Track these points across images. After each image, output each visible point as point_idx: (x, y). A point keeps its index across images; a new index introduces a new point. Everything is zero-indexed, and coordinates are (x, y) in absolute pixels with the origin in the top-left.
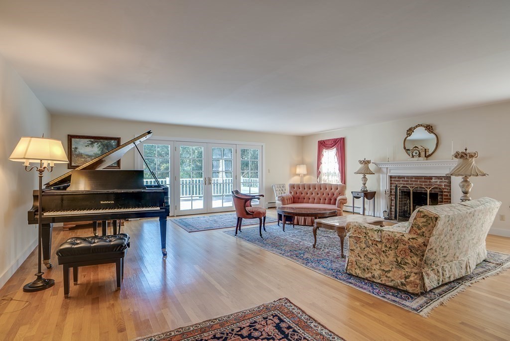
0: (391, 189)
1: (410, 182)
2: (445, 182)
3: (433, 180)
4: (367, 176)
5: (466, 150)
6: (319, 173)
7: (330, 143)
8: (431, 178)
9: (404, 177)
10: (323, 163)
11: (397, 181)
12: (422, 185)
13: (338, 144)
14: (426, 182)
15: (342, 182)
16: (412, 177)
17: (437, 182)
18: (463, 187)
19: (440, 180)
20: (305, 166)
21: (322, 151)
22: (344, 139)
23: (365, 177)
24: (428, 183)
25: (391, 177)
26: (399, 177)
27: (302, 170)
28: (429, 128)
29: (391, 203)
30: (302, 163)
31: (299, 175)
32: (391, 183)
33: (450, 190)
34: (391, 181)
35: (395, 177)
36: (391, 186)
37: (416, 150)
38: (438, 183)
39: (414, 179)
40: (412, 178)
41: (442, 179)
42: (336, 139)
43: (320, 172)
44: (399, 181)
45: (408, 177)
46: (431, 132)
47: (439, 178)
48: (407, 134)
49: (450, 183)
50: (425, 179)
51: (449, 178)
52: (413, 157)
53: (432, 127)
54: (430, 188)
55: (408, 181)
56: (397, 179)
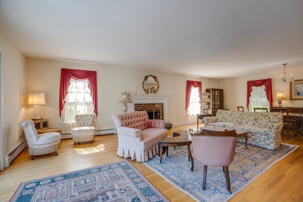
1: (145, 107)
3: (156, 105)
4: (128, 104)
7: (80, 73)
8: (155, 104)
9: (142, 104)
12: (151, 108)
13: (92, 75)
20: (43, 94)
21: (69, 80)
22: (96, 72)
25: (135, 105)
26: (140, 105)
28: (155, 78)
33: (163, 110)
34: (135, 107)
38: (158, 107)
39: (147, 105)
40: (146, 105)
41: (159, 105)
42: (90, 72)
43: (65, 102)
45: (144, 104)
46: (156, 80)
47: (158, 104)
48: (145, 79)
49: (163, 106)
50: (153, 105)
51: (162, 104)
52: (151, 93)
53: (156, 78)
54: (155, 109)
55: (144, 107)
56: (138, 106)
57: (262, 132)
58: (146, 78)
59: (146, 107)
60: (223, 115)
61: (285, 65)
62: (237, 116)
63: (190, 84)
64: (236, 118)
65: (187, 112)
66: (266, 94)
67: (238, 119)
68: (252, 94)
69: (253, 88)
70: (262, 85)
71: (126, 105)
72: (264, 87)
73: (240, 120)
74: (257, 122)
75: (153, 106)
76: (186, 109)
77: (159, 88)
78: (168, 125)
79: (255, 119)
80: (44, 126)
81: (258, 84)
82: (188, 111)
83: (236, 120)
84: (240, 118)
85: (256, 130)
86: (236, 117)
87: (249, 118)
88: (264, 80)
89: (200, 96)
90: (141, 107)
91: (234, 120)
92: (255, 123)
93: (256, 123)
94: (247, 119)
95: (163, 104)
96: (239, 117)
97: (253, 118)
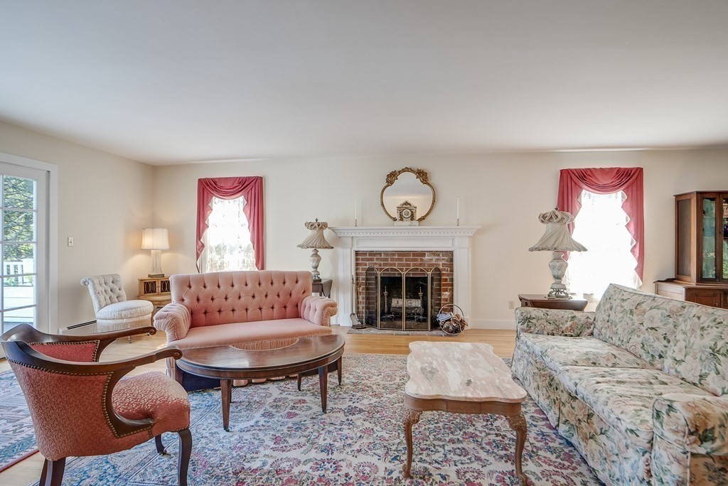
0: (357, 274)
1: (390, 262)
2: (443, 259)
3: (426, 257)
4: (321, 252)
6: (201, 247)
7: (229, 185)
8: (422, 254)
9: (379, 253)
10: (210, 225)
11: (368, 260)
13: (249, 187)
14: (416, 260)
15: (257, 265)
16: (393, 253)
17: (432, 259)
18: (552, 268)
19: (437, 257)
20: (165, 231)
21: (209, 201)
22: (261, 178)
23: (316, 255)
24: (419, 262)
25: (357, 253)
26: (372, 253)
27: (155, 240)
28: (422, 175)
29: (358, 298)
30: (153, 224)
31: (148, 252)
32: (357, 264)
33: (452, 271)
34: (357, 259)
35: (364, 253)
36: (357, 269)
37: (406, 208)
38: (434, 262)
39: (396, 257)
40: (394, 255)
41: (439, 255)
42: (247, 179)
43: (203, 246)
44: (372, 260)
45: (386, 253)
46: (425, 181)
47: (436, 253)
48: (387, 182)
49: (452, 260)
50: (414, 255)
51: (450, 254)
53: (426, 174)
54: (408, 269)
55: (387, 260)
56: (368, 257)
58: (391, 177)
59: (392, 260)
60: (611, 309)
62: (652, 319)
64: (644, 329)
67: (650, 336)
71: (317, 254)
73: (656, 344)
74: (718, 373)
77: (438, 206)
78: (449, 320)
80: (164, 288)
83: (640, 340)
84: (661, 331)
86: (647, 324)
87: (692, 340)
90: (375, 262)
92: (706, 375)
93: (713, 373)
94: (684, 344)
95: (452, 253)
96: (660, 325)
97: (708, 341)
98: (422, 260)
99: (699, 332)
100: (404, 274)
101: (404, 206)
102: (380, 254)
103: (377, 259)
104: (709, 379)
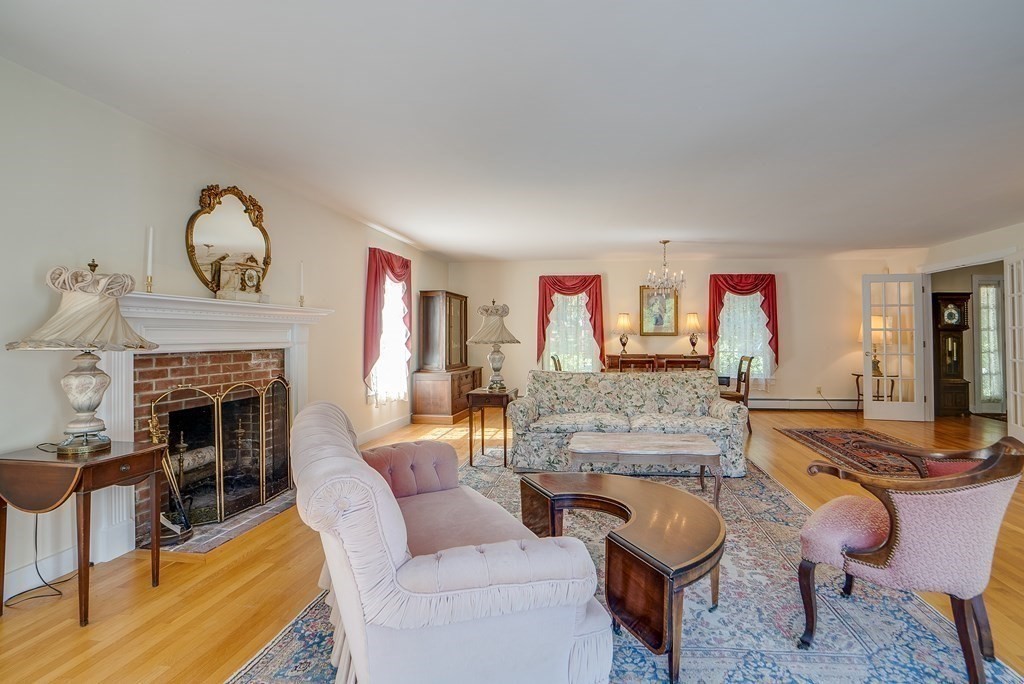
1: (198, 375)
2: (273, 363)
3: (253, 362)
5: (494, 302)
8: (245, 356)
9: (176, 358)
11: (156, 375)
16: (203, 356)
17: (261, 365)
19: (266, 361)
28: (253, 208)
37: (251, 267)
38: (262, 369)
39: (209, 364)
40: (204, 359)
41: (268, 357)
44: (163, 374)
45: (191, 357)
46: (257, 222)
47: (263, 353)
48: (202, 203)
49: (282, 364)
50: (236, 358)
51: (281, 353)
52: (243, 288)
53: (260, 209)
54: (226, 388)
55: (191, 371)
56: (154, 368)
57: (717, 432)
58: (209, 198)
59: (202, 370)
60: (555, 389)
61: (665, 242)
62: (605, 387)
63: (380, 264)
64: (603, 395)
65: (367, 386)
66: (591, 319)
67: (609, 398)
68: (552, 316)
69: (557, 298)
70: (581, 292)
72: (583, 297)
73: (615, 402)
74: (668, 403)
75: (237, 368)
76: (366, 374)
79: (661, 395)
81: (569, 289)
82: (373, 380)
83: (604, 402)
84: (615, 393)
85: (702, 427)
86: (603, 392)
87: (644, 392)
88: (585, 277)
89: (407, 320)
90: (169, 378)
91: (599, 404)
92: (662, 407)
93: (665, 405)
95: (282, 351)
96: (612, 389)
97: (654, 390)
98: (247, 366)
99: (646, 387)
100: (217, 400)
101: (249, 263)
102: (179, 360)
103: (174, 371)
104: (664, 408)
